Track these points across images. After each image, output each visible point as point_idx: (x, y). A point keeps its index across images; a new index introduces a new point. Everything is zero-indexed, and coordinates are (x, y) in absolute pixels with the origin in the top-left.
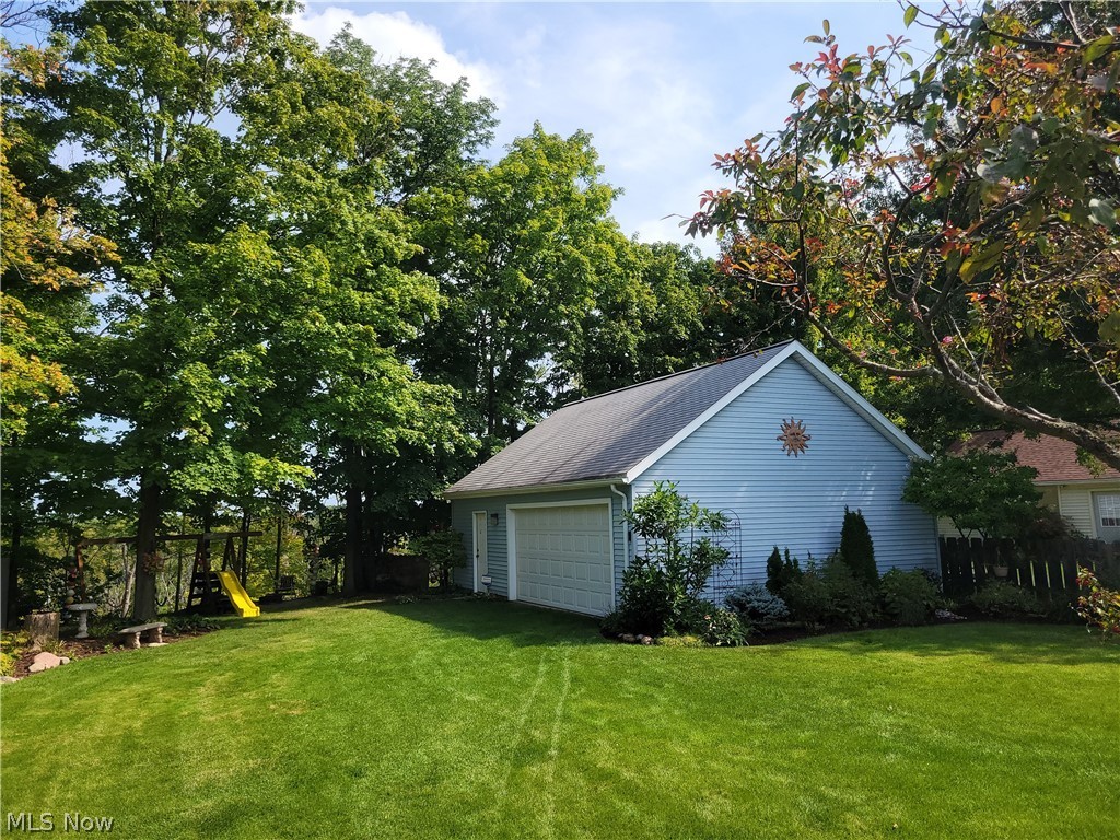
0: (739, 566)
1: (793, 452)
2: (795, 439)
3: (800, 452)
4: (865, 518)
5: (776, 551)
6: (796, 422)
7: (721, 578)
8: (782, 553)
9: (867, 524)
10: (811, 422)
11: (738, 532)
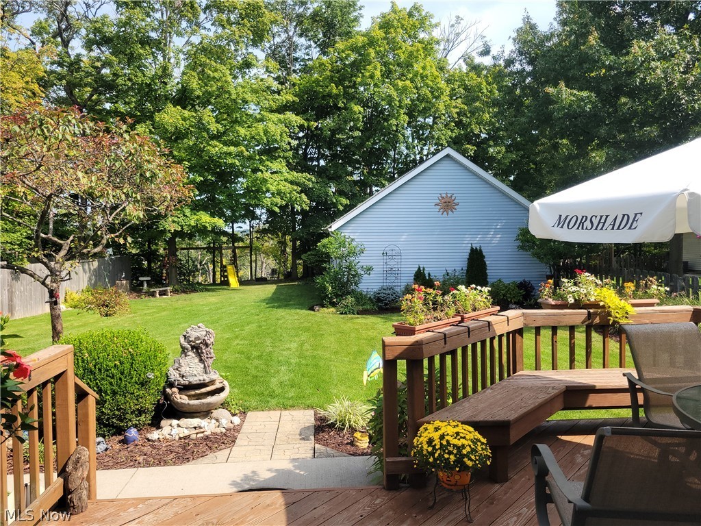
0: (399, 275)
1: (445, 213)
2: (447, 205)
3: (450, 212)
4: (483, 251)
5: (419, 268)
6: (449, 195)
7: (388, 281)
8: (422, 269)
9: (484, 254)
10: (459, 195)
11: (399, 257)
